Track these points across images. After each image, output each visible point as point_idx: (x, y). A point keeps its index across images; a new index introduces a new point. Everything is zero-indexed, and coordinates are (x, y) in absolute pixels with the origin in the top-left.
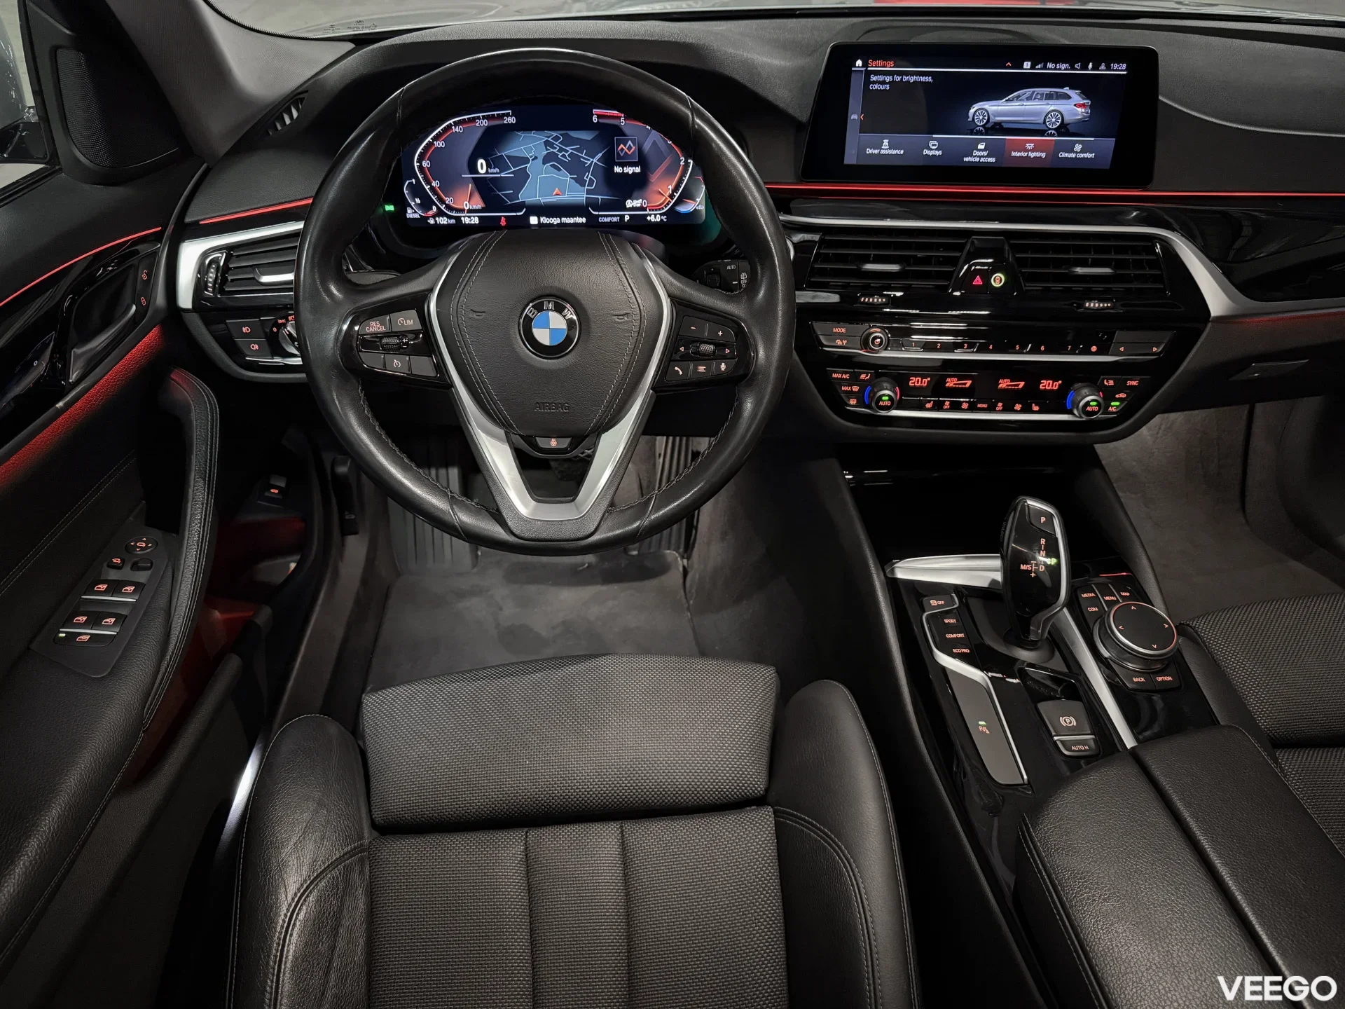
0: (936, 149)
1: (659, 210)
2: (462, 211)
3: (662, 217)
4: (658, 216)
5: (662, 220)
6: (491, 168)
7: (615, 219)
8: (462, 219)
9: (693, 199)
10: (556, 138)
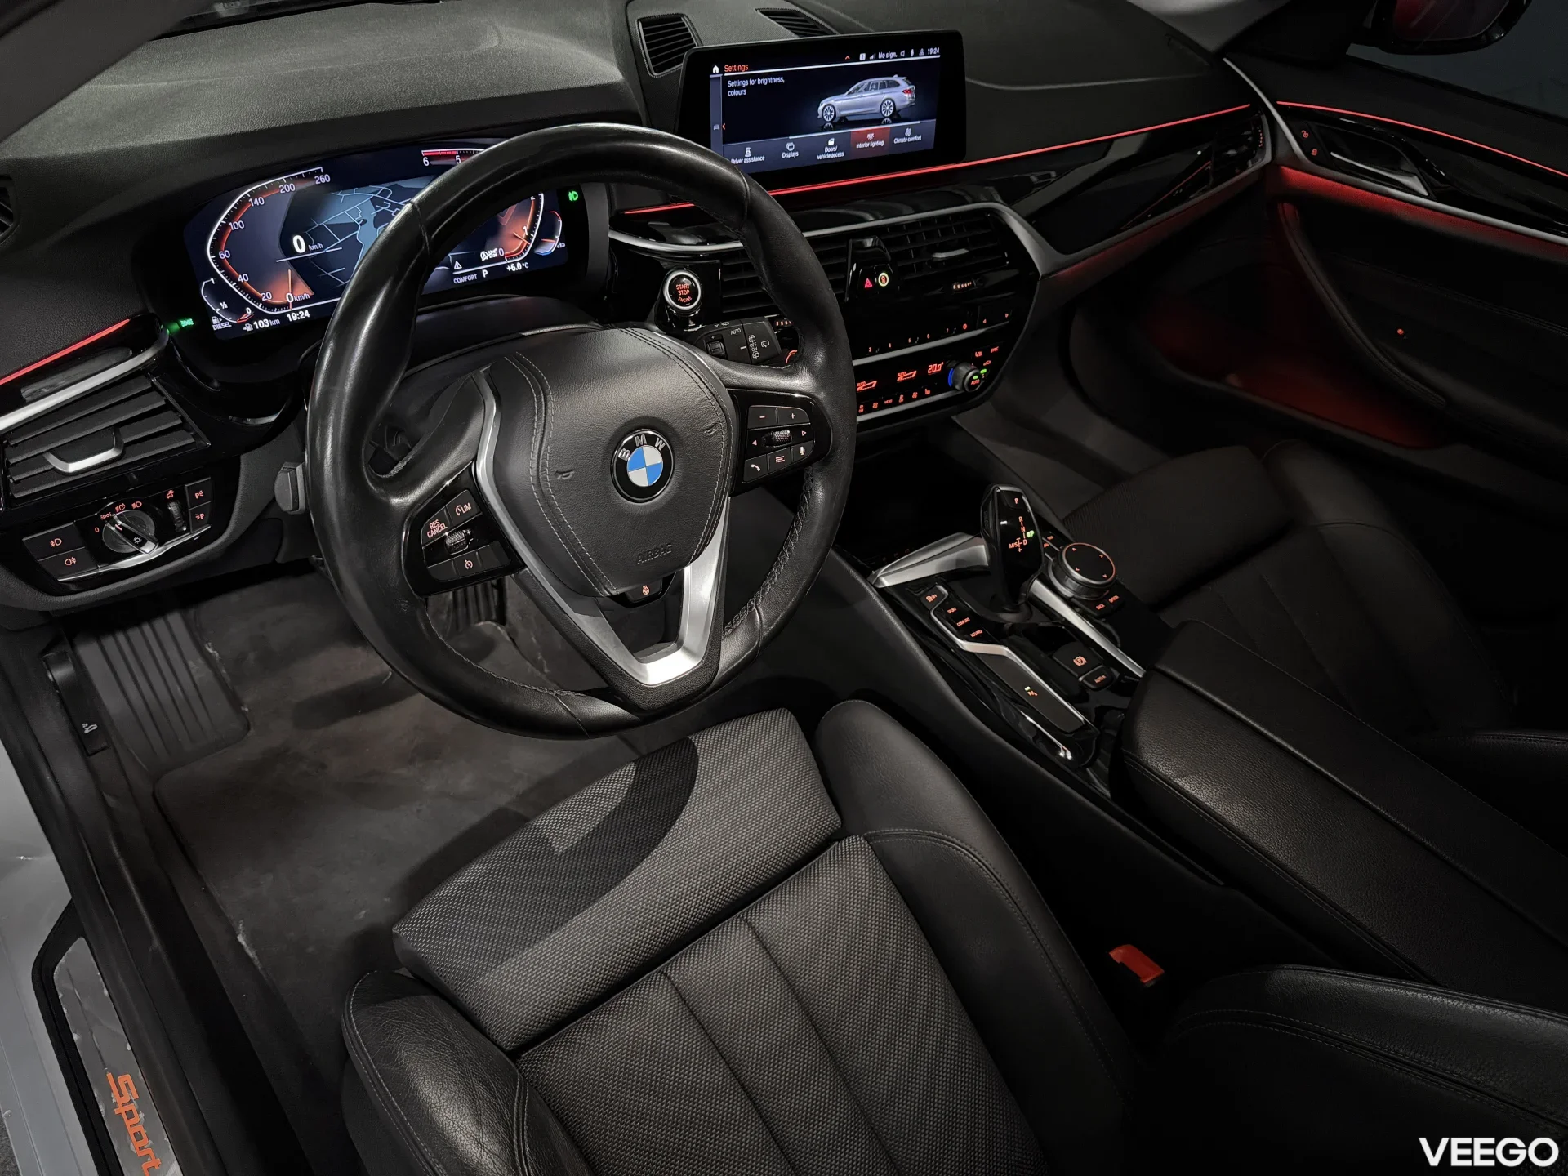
0: (793, 151)
1: (519, 256)
2: (286, 305)
3: (523, 265)
4: (518, 264)
5: (523, 267)
6: (311, 245)
7: (472, 277)
8: (288, 316)
9: (552, 237)
10: (385, 193)
